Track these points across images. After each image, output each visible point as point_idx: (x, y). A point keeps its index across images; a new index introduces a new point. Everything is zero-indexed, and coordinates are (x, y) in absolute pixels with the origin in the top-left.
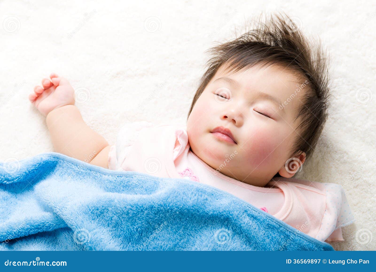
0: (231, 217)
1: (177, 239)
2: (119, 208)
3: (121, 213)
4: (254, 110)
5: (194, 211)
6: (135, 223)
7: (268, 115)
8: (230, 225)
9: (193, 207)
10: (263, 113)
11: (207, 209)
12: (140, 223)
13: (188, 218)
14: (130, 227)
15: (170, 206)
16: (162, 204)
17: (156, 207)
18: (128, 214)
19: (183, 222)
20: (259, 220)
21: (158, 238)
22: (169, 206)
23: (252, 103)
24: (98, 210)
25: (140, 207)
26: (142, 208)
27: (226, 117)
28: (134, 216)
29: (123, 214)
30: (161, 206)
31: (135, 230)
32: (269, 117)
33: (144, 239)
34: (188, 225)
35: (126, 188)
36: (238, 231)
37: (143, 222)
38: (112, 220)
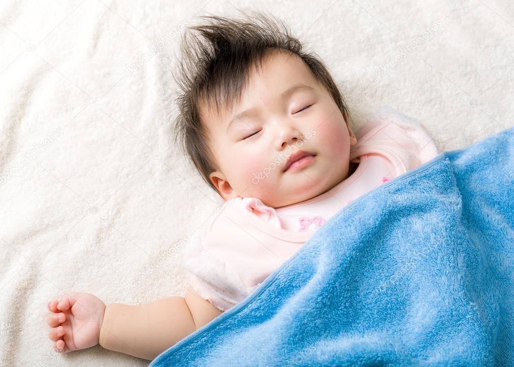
0: (391, 208)
1: (380, 274)
2: (313, 311)
3: (318, 312)
4: (293, 114)
5: (366, 237)
6: (338, 304)
7: (308, 105)
8: (397, 216)
9: (362, 235)
10: (302, 108)
11: (372, 224)
12: (342, 299)
13: (368, 249)
14: (339, 313)
15: (348, 256)
16: (341, 263)
17: (340, 270)
18: (324, 304)
19: (368, 257)
20: (402, 188)
21: (368, 292)
22: (347, 258)
23: (284, 111)
24: (296, 335)
25: (328, 287)
26: (331, 286)
27: (284, 145)
28: (332, 301)
29: (320, 311)
30: (342, 264)
31: (345, 310)
32: (310, 106)
33: (359, 307)
34: (374, 254)
35: (281, 295)
36: (407, 213)
37: (344, 295)
38: (317, 327)
